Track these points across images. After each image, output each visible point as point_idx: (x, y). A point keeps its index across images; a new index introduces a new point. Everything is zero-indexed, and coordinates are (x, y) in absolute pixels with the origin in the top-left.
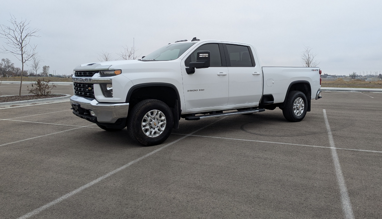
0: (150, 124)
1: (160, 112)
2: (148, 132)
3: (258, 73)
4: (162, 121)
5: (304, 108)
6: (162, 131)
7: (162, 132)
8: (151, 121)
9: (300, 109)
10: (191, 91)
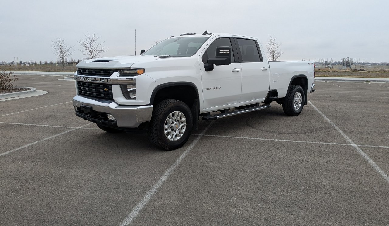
0: (172, 127)
1: (181, 113)
2: (170, 136)
3: (266, 68)
4: (182, 123)
5: (301, 102)
6: (182, 133)
7: (182, 135)
8: (173, 123)
9: (299, 103)
10: (209, 89)
